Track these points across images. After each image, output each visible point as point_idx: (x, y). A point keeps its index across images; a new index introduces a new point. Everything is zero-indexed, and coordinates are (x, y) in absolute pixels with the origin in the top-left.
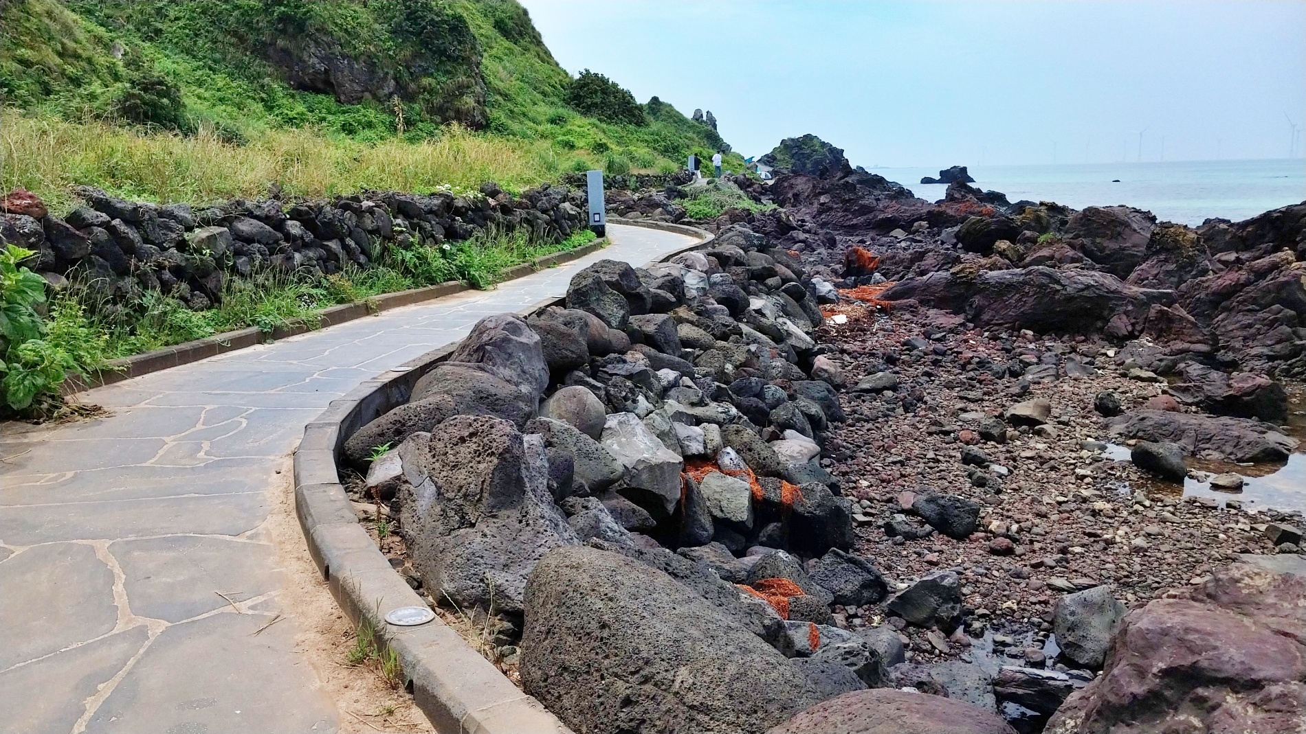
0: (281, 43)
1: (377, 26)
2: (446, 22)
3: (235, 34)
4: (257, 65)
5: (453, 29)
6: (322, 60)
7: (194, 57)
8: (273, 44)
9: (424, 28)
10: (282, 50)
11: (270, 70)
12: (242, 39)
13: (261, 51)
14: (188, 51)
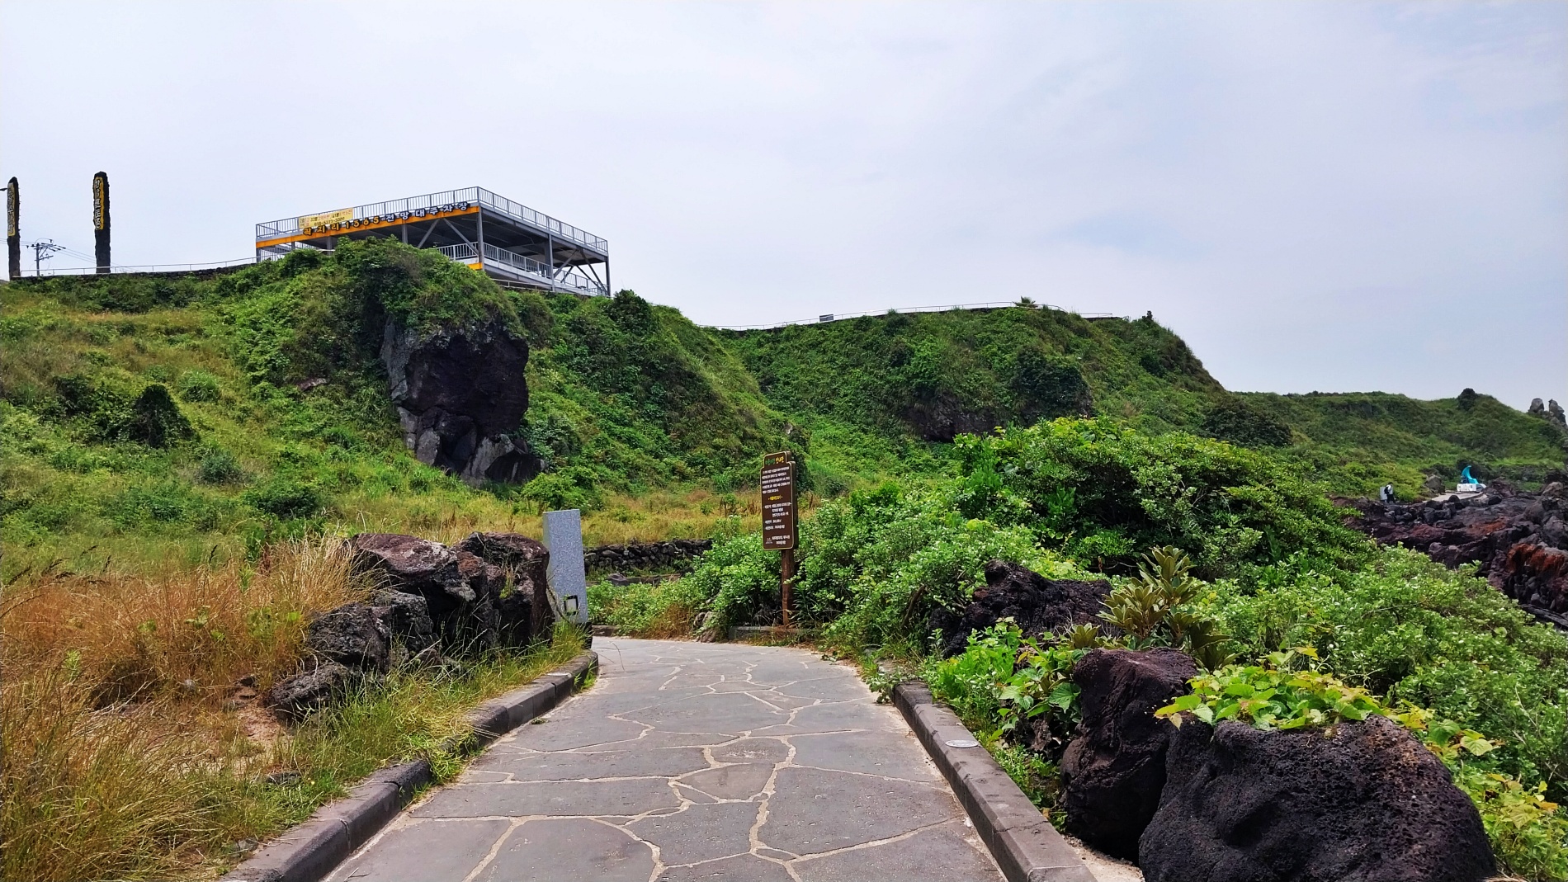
0: (916, 405)
1: (998, 384)
2: (1057, 375)
3: (885, 402)
4: (899, 424)
5: (1064, 379)
6: (948, 416)
7: (853, 423)
8: (912, 407)
9: (1038, 381)
10: (918, 411)
11: (908, 427)
12: (890, 406)
13: (904, 413)
14: (849, 419)
